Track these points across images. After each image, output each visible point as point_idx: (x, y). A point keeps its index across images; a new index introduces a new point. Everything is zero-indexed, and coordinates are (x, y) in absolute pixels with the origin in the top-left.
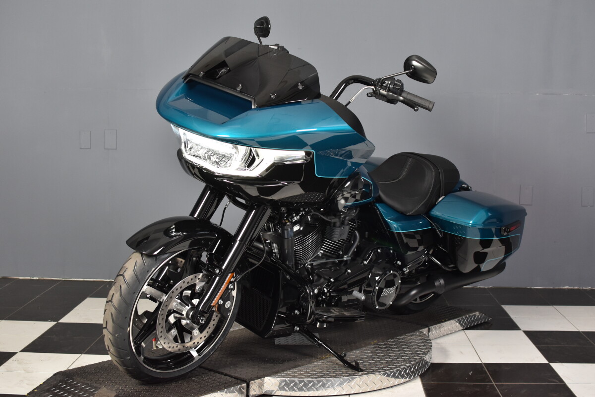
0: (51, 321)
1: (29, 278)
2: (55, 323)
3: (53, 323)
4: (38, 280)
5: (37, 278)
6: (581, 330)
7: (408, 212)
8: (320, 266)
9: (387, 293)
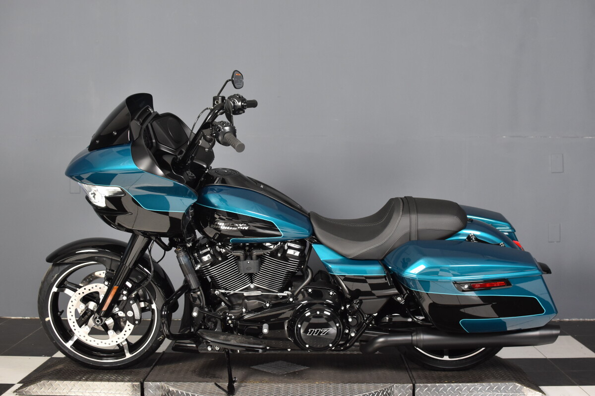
0: (45, 356)
1: (21, 318)
2: (49, 358)
3: (47, 358)
4: (30, 319)
5: (29, 318)
6: (548, 357)
7: (349, 256)
8: (256, 297)
9: (316, 334)
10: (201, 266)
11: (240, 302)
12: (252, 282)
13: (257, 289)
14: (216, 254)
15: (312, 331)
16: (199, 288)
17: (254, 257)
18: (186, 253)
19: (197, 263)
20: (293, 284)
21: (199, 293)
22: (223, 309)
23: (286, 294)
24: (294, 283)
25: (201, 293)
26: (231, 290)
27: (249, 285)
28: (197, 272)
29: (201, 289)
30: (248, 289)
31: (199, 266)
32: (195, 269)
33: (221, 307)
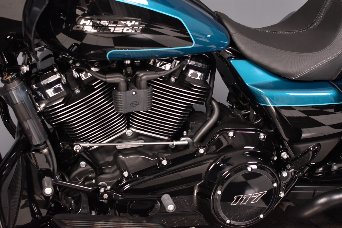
7: (292, 75)
8: (135, 151)
9: (244, 202)
10: (47, 105)
11: (110, 159)
12: (128, 127)
13: (136, 136)
14: (72, 83)
15: (238, 198)
16: (45, 142)
17: (143, 83)
18: (22, 82)
19: (39, 100)
20: (190, 126)
21: (45, 151)
22: (85, 172)
23: (186, 143)
24: (191, 124)
25: (49, 150)
26: (94, 143)
27: (124, 131)
28: (41, 114)
29: (49, 143)
30: (123, 138)
31: (43, 105)
32: (37, 110)
33: (79, 170)
